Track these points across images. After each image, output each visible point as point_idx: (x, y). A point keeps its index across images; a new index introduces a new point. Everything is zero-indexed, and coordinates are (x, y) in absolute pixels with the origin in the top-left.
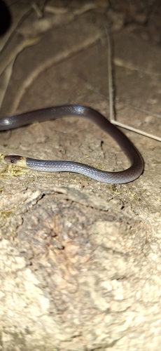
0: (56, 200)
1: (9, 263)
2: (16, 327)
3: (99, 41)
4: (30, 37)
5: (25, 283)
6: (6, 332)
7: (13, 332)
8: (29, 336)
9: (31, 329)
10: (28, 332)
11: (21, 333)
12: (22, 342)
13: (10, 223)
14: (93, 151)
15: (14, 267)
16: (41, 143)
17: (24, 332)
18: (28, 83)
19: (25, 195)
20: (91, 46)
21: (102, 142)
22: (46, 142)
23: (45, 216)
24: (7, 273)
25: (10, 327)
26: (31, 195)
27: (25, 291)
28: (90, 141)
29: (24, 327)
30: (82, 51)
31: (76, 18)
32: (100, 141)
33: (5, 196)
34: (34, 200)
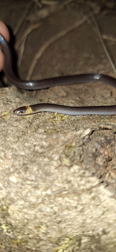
0: (101, 135)
1: (83, 182)
2: (93, 230)
3: (86, 22)
4: (35, 23)
5: (101, 196)
6: (85, 236)
7: (91, 235)
8: (105, 236)
9: (107, 230)
10: (104, 232)
11: (98, 234)
12: (99, 241)
13: (74, 153)
14: (106, 99)
15: (88, 186)
16: (63, 97)
17: (100, 233)
18: (38, 56)
19: (78, 133)
20: (81, 26)
21: (111, 92)
22: (67, 96)
23: (98, 146)
24: (83, 190)
25: (88, 231)
26: (83, 132)
27: (101, 202)
28: (102, 92)
29: (101, 229)
30: (74, 30)
31: (65, 7)
32: (110, 92)
33: (61, 135)
34: (87, 135)
